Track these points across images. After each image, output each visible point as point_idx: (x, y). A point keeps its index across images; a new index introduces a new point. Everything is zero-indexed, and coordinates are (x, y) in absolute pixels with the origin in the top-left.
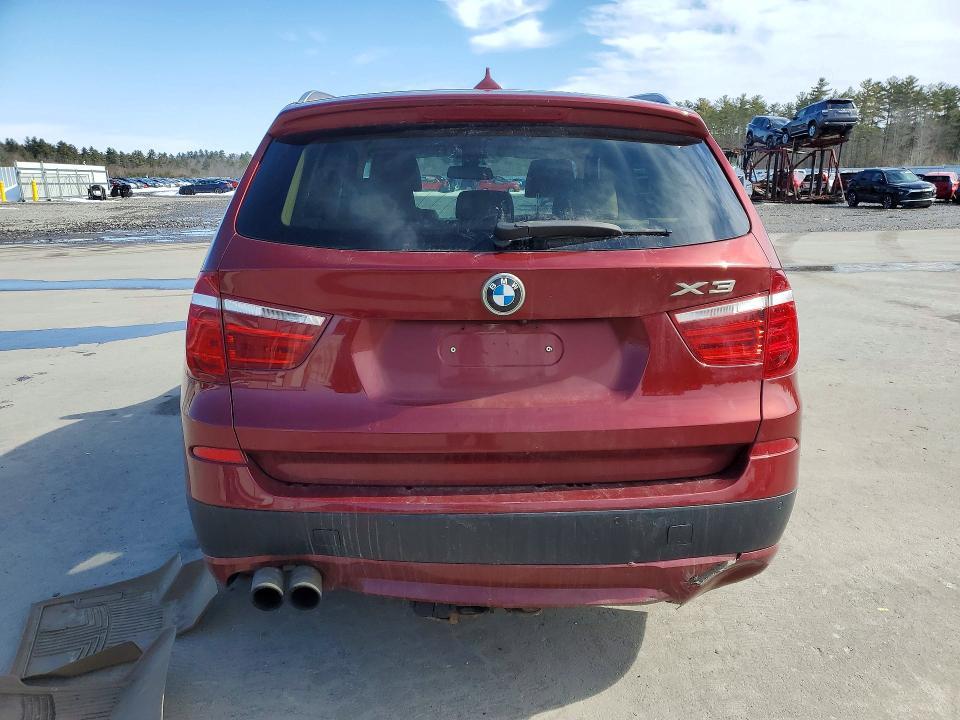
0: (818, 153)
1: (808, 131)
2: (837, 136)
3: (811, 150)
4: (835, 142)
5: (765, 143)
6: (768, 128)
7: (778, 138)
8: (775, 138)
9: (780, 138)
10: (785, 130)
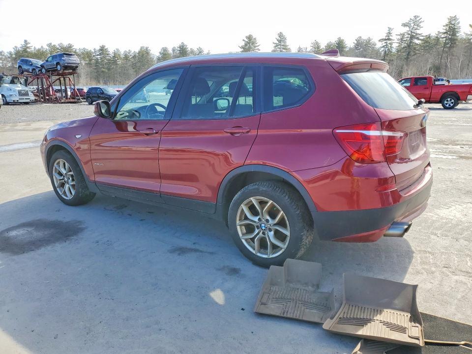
0: (62, 79)
1: (57, 67)
2: (72, 71)
3: (57, 77)
4: (70, 74)
5: (32, 73)
6: (31, 65)
7: (39, 71)
8: (37, 70)
9: (41, 70)
10: (42, 66)
